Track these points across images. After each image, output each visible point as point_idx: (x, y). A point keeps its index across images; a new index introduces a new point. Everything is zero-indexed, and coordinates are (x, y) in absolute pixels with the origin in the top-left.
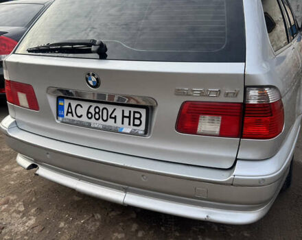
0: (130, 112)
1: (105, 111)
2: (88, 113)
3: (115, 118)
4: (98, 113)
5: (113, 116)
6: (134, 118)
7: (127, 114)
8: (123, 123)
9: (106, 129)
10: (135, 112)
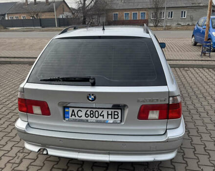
0: (112, 112)
1: (97, 113)
2: (86, 114)
3: (103, 116)
4: (93, 114)
5: (102, 115)
6: (114, 115)
7: (110, 113)
8: (108, 118)
9: (98, 122)
10: (114, 112)
